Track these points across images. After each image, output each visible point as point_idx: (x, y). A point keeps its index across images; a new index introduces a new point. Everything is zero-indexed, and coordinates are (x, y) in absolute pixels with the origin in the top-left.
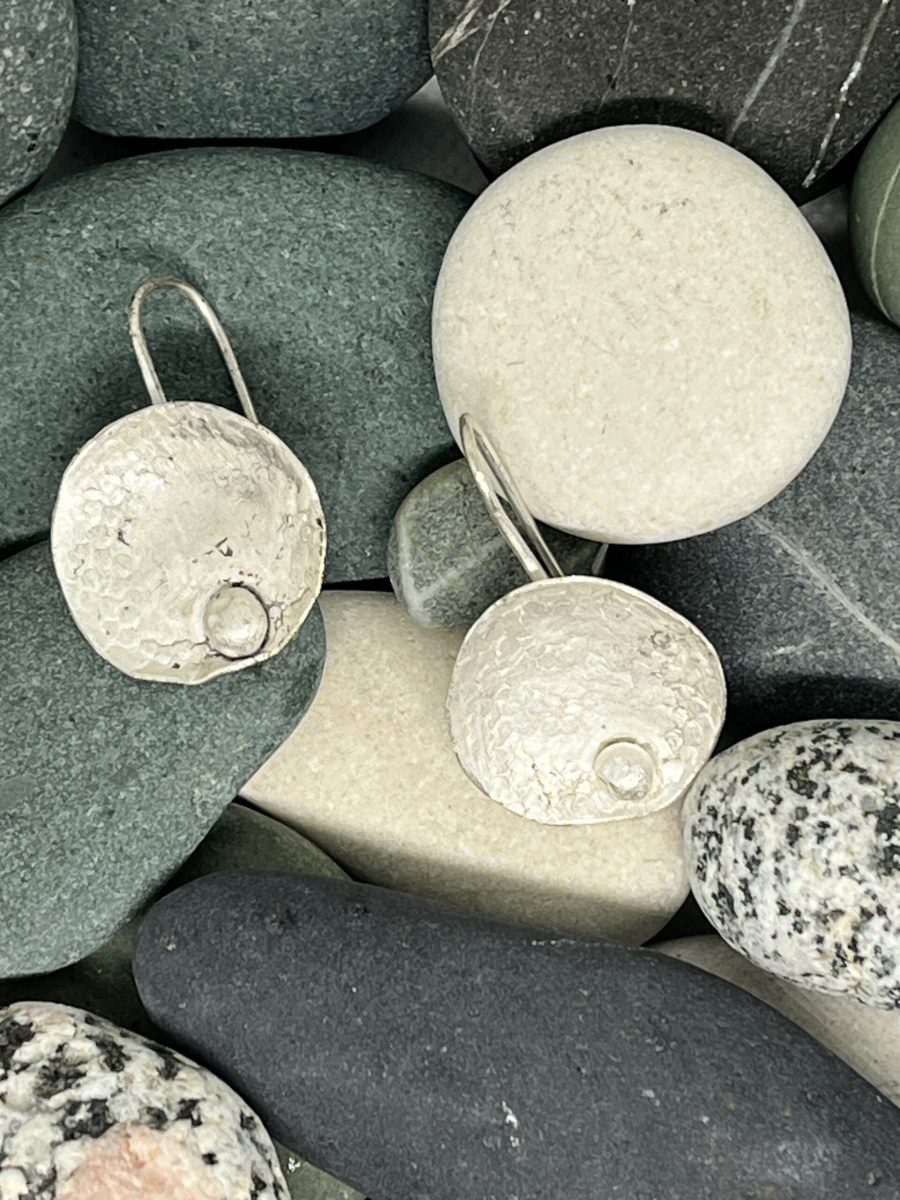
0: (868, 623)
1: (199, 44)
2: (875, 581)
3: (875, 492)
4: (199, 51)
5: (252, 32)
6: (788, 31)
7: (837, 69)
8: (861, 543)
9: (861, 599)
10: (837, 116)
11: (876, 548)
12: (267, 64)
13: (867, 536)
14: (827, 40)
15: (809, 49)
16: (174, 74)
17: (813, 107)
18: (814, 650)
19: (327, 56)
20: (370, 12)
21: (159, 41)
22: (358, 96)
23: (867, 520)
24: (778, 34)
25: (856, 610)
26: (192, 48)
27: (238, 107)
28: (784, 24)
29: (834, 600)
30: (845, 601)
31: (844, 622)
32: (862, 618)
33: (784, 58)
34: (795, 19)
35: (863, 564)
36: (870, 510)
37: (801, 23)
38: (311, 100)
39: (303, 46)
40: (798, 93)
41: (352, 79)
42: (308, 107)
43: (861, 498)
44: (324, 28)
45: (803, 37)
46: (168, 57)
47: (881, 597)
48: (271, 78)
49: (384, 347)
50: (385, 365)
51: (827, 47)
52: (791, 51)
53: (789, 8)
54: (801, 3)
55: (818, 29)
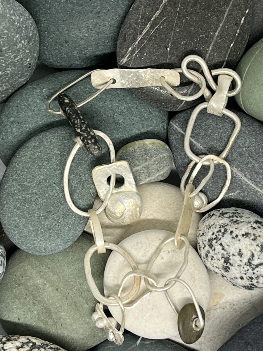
0: (253, 185)
1: (68, 42)
2: (254, 175)
3: (252, 152)
4: (68, 44)
5: (81, 39)
8: (250, 165)
9: (251, 180)
11: (254, 166)
12: (85, 47)
13: (251, 164)
15: (213, 59)
16: (62, 49)
18: (239, 193)
19: (100, 46)
20: (111, 35)
21: (58, 41)
23: (251, 160)
24: (206, 56)
25: (249, 182)
26: (66, 43)
27: (78, 58)
29: (244, 180)
30: (247, 180)
31: (247, 186)
32: (251, 184)
34: (209, 52)
35: (251, 171)
36: (251, 157)
37: (211, 53)
39: (94, 43)
43: (249, 154)
44: (99, 39)
46: (60, 45)
47: (256, 179)
48: (86, 51)
49: (120, 117)
50: (120, 121)
51: (218, 59)
52: (209, 60)
53: (208, 49)
54: (211, 48)
55: (215, 54)
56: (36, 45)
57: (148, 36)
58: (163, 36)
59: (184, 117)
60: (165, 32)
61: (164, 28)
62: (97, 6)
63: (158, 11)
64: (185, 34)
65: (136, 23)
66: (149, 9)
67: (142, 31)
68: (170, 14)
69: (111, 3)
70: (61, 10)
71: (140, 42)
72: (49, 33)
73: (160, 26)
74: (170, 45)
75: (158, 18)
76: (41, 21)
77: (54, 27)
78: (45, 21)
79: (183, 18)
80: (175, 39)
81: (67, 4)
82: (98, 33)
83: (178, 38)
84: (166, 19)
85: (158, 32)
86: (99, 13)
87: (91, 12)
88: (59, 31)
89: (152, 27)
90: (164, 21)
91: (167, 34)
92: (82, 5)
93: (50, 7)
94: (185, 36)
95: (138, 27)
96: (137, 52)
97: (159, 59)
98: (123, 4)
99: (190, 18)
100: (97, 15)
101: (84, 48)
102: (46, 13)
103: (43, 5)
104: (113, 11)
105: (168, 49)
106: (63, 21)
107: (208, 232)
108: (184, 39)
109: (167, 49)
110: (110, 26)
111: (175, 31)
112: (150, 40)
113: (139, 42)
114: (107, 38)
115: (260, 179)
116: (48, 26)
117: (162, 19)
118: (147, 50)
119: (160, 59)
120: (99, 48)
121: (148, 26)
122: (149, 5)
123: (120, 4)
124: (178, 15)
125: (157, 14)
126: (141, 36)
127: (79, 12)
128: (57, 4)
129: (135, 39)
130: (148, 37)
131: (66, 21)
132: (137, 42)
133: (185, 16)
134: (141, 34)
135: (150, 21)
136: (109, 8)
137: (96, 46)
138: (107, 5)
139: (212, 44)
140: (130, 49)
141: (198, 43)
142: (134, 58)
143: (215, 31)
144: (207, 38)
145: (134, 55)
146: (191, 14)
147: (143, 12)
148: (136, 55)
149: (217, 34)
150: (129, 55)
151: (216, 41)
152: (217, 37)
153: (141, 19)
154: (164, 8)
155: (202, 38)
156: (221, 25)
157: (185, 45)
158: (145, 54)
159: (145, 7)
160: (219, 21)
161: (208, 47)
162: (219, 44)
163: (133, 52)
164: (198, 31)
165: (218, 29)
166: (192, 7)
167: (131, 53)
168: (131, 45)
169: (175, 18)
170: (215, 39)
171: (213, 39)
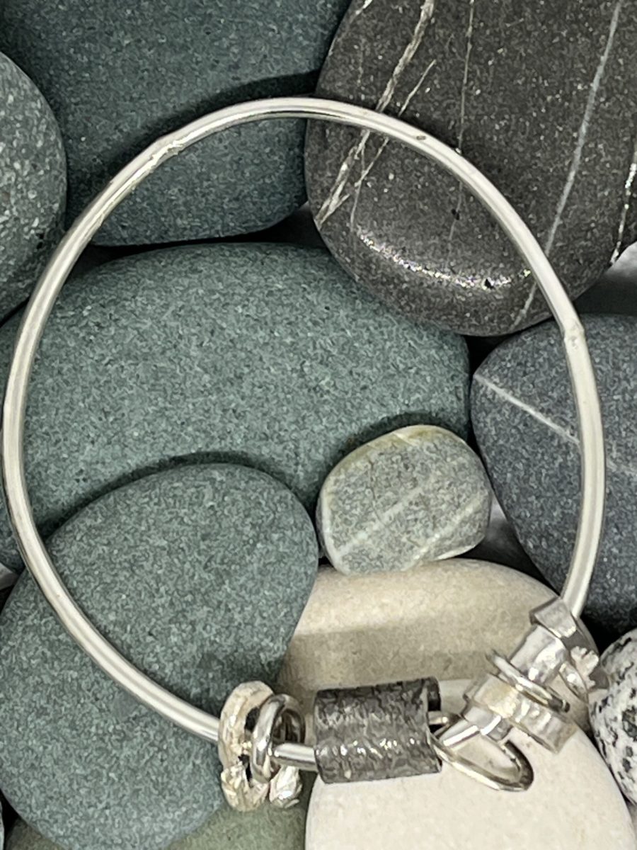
6: (578, 152)
7: (620, 173)
10: (627, 206)
12: (201, 173)
14: (608, 152)
15: (596, 161)
17: (608, 203)
19: (247, 165)
20: (278, 129)
22: (273, 194)
24: (572, 156)
27: (182, 208)
28: (575, 147)
33: (579, 172)
34: (581, 142)
37: (587, 144)
38: (237, 199)
39: (228, 158)
40: (595, 195)
41: (267, 181)
42: (236, 205)
44: (243, 144)
45: (590, 154)
48: (205, 184)
49: (321, 369)
50: (323, 383)
51: (609, 158)
52: (584, 166)
53: (575, 135)
54: (583, 129)
55: (600, 146)
56: (56, 177)
58: (435, 115)
59: (515, 357)
60: (440, 103)
61: (434, 90)
62: (228, 48)
63: (409, 47)
64: (500, 100)
65: (350, 91)
66: (382, 45)
68: (446, 47)
69: (271, 34)
70: (122, 67)
71: (371, 143)
72: (92, 139)
73: (423, 86)
74: (459, 138)
75: (411, 65)
76: (68, 106)
77: (104, 122)
78: (76, 104)
79: (486, 55)
80: (472, 118)
81: (139, 48)
83: (482, 116)
84: (438, 64)
85: (419, 106)
86: (236, 66)
87: (213, 67)
88: (121, 131)
89: (399, 93)
90: (433, 70)
91: (448, 107)
92: (184, 47)
93: (90, 62)
94: (501, 106)
95: (359, 99)
96: (365, 173)
97: (434, 183)
98: (306, 36)
99: (509, 50)
100: (231, 75)
101: (199, 176)
102: (78, 82)
103: (69, 57)
104: (278, 57)
106: (132, 99)
107: (619, 691)
108: (500, 117)
111: (468, 95)
113: (366, 145)
114: (267, 141)
116: (88, 119)
117: (425, 66)
118: (392, 162)
119: (438, 183)
120: (243, 173)
121: (386, 93)
122: (381, 32)
123: (296, 37)
124: (470, 46)
125: (408, 54)
127: (179, 70)
128: (108, 51)
131: (140, 98)
132: (362, 145)
133: (492, 49)
135: (391, 76)
136: (264, 50)
137: (235, 167)
138: (257, 42)
139: (587, 117)
140: (344, 167)
141: (545, 120)
142: (357, 191)
143: (588, 79)
144: (569, 101)
145: (358, 184)
146: (509, 39)
147: (367, 53)
148: (364, 183)
149: (595, 85)
150: (344, 187)
151: (597, 107)
152: (599, 94)
153: (365, 76)
154: (426, 34)
155: (553, 103)
156: (604, 59)
157: (507, 131)
158: (391, 177)
159: (370, 40)
160: (597, 48)
161: (576, 129)
162: (608, 116)
163: (353, 175)
164: (538, 86)
165: (596, 71)
166: (508, 20)
167: (349, 180)
168: (346, 155)
169: (464, 57)
170: (592, 101)
171: (585, 102)
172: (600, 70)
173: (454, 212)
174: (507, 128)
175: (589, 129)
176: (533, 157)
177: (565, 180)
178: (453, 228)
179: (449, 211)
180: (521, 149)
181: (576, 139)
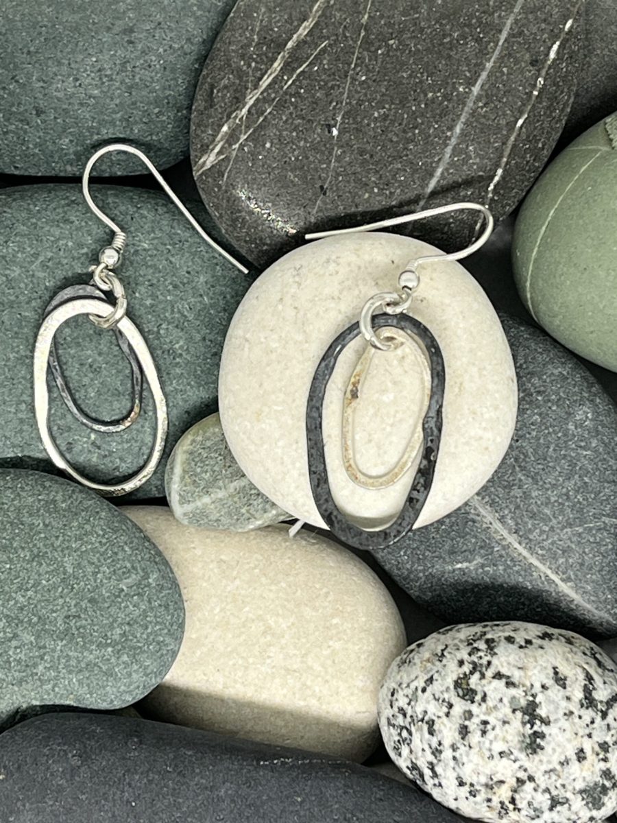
0: (521, 549)
2: (526, 519)
3: (526, 456)
6: (449, 150)
7: (485, 176)
8: (516, 492)
9: (516, 532)
10: (487, 208)
11: (526, 495)
13: (520, 487)
14: (477, 155)
15: (465, 162)
16: (25, 132)
18: (483, 566)
21: (14, 109)
23: (520, 475)
24: (442, 153)
25: (512, 540)
26: (38, 115)
28: (446, 145)
29: (496, 532)
30: (505, 533)
31: (504, 548)
32: (516, 545)
33: (447, 169)
34: (453, 141)
35: (518, 507)
36: (523, 469)
37: (458, 144)
40: (458, 193)
43: (516, 460)
45: (459, 155)
46: (21, 120)
47: (530, 531)
51: (478, 160)
52: (452, 164)
53: (449, 134)
54: (458, 130)
55: (471, 148)
57: (276, 92)
58: (318, 95)
60: (326, 83)
61: (322, 70)
63: (305, 24)
64: (383, 90)
65: (242, 57)
66: (280, 17)
67: (260, 79)
68: (341, 30)
71: (253, 111)
73: (312, 64)
74: (339, 119)
75: (304, 42)
79: (377, 44)
80: (354, 102)
82: (130, 89)
83: (363, 101)
84: (330, 45)
85: (305, 82)
89: (288, 68)
90: (324, 50)
91: (332, 87)
94: (383, 95)
95: (249, 66)
96: (243, 137)
97: (307, 158)
99: (400, 43)
105: (335, 132)
108: (380, 105)
109: (330, 132)
110: (165, 68)
111: (354, 79)
112: (281, 105)
113: (249, 111)
115: (542, 532)
117: (317, 45)
118: (272, 132)
119: (312, 159)
121: (276, 65)
122: (279, 5)
123: (191, 7)
124: (363, 33)
125: (303, 31)
126: (257, 94)
129: (238, 101)
130: (278, 98)
132: (245, 111)
133: (384, 39)
134: (256, 87)
135: (284, 49)
139: (463, 119)
140: (225, 128)
141: (422, 115)
142: (234, 153)
143: (470, 83)
144: (449, 101)
145: (237, 146)
146: (401, 32)
147: (264, 23)
148: (242, 147)
149: (476, 90)
150: (222, 147)
151: (474, 111)
152: (479, 98)
153: (258, 44)
154: (323, 15)
155: (433, 100)
156: (489, 65)
157: (385, 120)
158: (268, 145)
159: (269, 10)
160: (483, 53)
161: (451, 128)
162: (483, 120)
163: (232, 137)
164: (421, 82)
165: (479, 76)
166: (404, 14)
167: (227, 141)
168: (229, 117)
169: (355, 42)
170: (470, 104)
171: (464, 104)
172: (484, 75)
173: (322, 187)
174: (385, 117)
175: (462, 130)
176: (406, 149)
177: (431, 175)
178: (318, 202)
179: (317, 186)
180: (395, 139)
181: (449, 138)
